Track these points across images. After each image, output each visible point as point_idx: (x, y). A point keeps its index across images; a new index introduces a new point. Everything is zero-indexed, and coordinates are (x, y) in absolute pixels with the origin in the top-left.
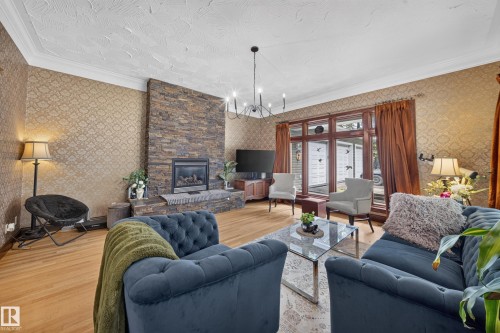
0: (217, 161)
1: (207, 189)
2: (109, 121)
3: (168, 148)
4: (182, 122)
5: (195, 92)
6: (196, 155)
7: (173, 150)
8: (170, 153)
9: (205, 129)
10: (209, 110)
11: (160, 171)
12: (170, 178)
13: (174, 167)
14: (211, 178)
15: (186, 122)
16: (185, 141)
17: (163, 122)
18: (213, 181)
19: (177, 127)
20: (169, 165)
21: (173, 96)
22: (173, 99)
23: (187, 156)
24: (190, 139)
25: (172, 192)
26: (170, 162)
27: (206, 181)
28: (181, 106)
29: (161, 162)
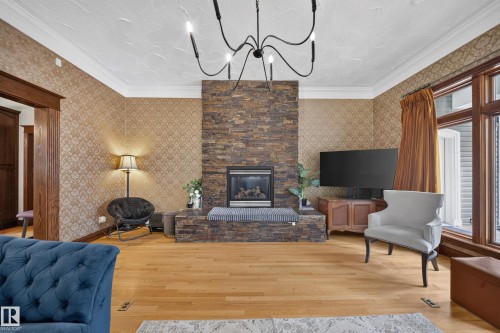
0: (286, 168)
1: (272, 206)
2: (176, 133)
3: (222, 154)
4: (237, 123)
5: (253, 82)
6: (256, 161)
7: (228, 158)
8: (223, 160)
9: (266, 127)
10: (272, 102)
11: (214, 181)
12: (225, 189)
13: (229, 177)
14: (278, 191)
15: (243, 122)
16: (241, 145)
17: (216, 126)
18: (279, 196)
19: (231, 129)
20: (224, 174)
21: (226, 94)
22: (226, 98)
23: (244, 164)
24: (247, 142)
25: (228, 206)
26: (225, 170)
27: (270, 196)
28: (236, 104)
29: (214, 170)
